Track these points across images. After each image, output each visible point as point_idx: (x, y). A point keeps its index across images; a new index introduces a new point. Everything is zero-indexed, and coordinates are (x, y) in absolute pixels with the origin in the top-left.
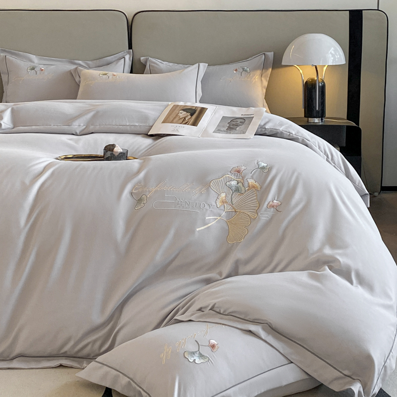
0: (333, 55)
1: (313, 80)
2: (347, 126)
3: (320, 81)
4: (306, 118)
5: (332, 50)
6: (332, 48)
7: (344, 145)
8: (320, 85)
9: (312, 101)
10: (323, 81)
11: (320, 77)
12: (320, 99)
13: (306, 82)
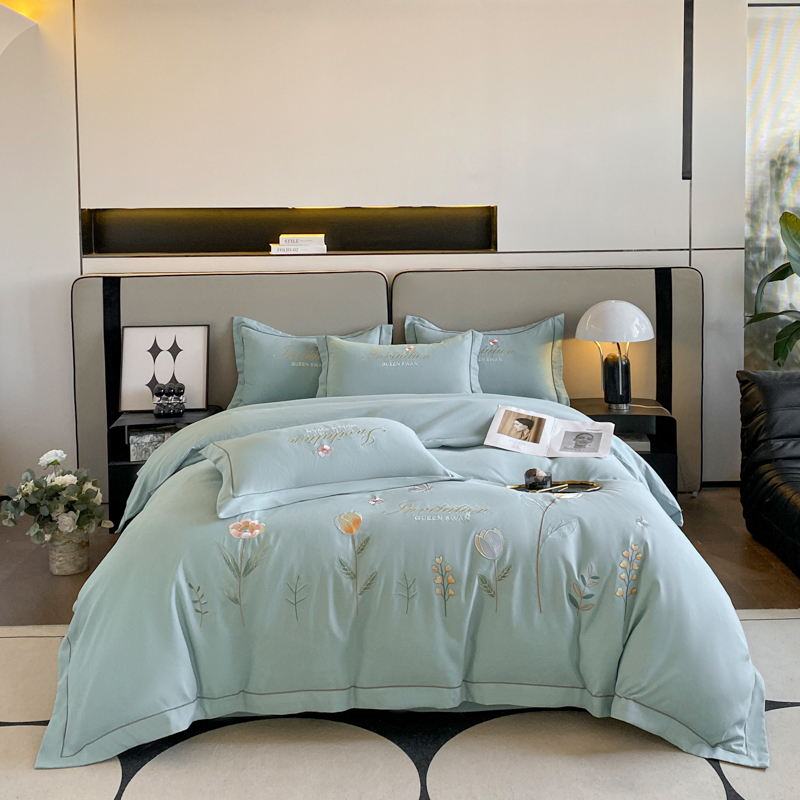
0: (639, 328)
1: (614, 357)
2: (657, 417)
3: (623, 358)
4: (607, 404)
5: (637, 321)
6: (637, 320)
7: (654, 432)
8: (624, 363)
9: (614, 383)
10: (627, 358)
11: (623, 354)
12: (624, 381)
13: (606, 359)
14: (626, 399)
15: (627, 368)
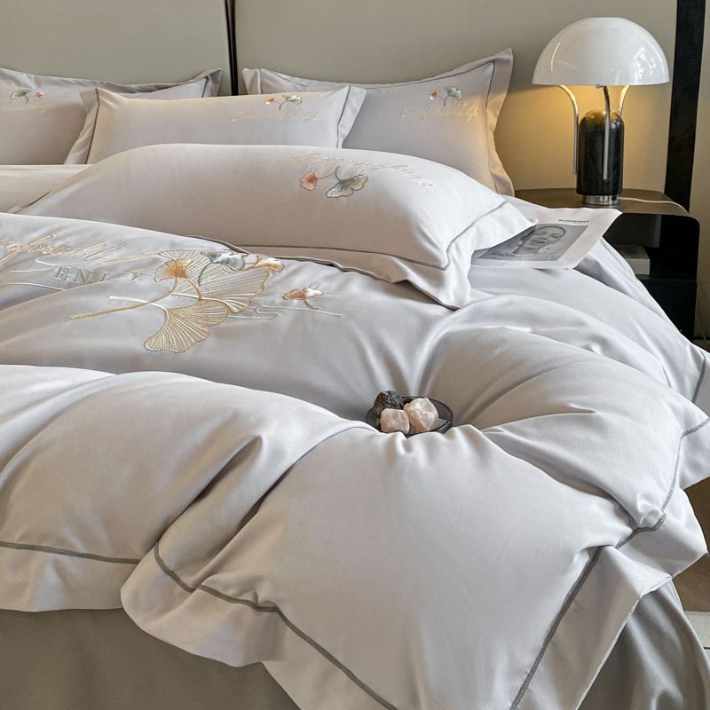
0: (643, 64)
1: (598, 116)
3: (614, 117)
4: (581, 196)
5: (641, 53)
6: (642, 49)
8: (614, 126)
9: (595, 161)
10: (619, 119)
11: (613, 111)
12: (612, 157)
13: (584, 120)
14: (614, 188)
15: (618, 134)
